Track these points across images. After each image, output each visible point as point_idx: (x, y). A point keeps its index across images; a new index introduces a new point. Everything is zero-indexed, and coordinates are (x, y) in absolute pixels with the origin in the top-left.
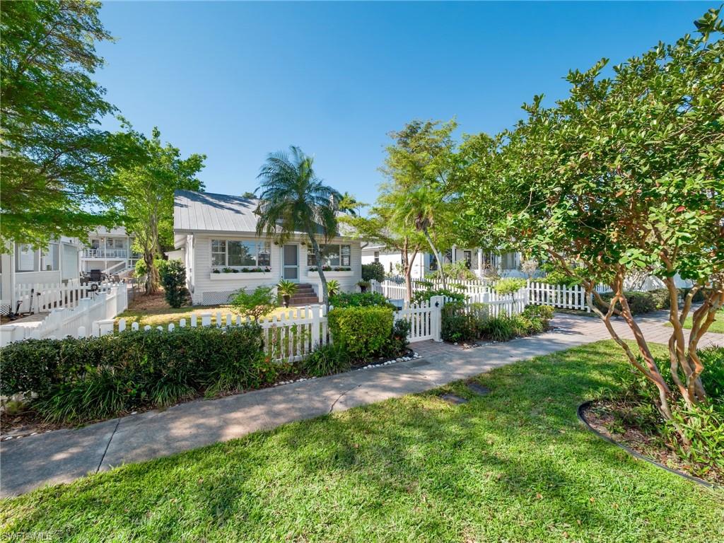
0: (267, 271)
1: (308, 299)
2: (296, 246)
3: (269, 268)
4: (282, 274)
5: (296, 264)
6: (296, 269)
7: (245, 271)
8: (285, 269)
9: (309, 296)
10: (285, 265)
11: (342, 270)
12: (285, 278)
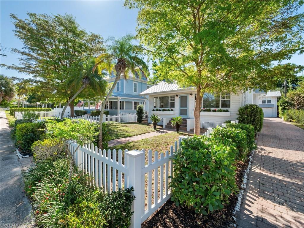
2: (187, 96)
3: (173, 109)
4: (179, 112)
5: (187, 107)
6: (187, 109)
7: (164, 110)
8: (181, 109)
10: (181, 107)
11: (220, 111)
12: (181, 115)
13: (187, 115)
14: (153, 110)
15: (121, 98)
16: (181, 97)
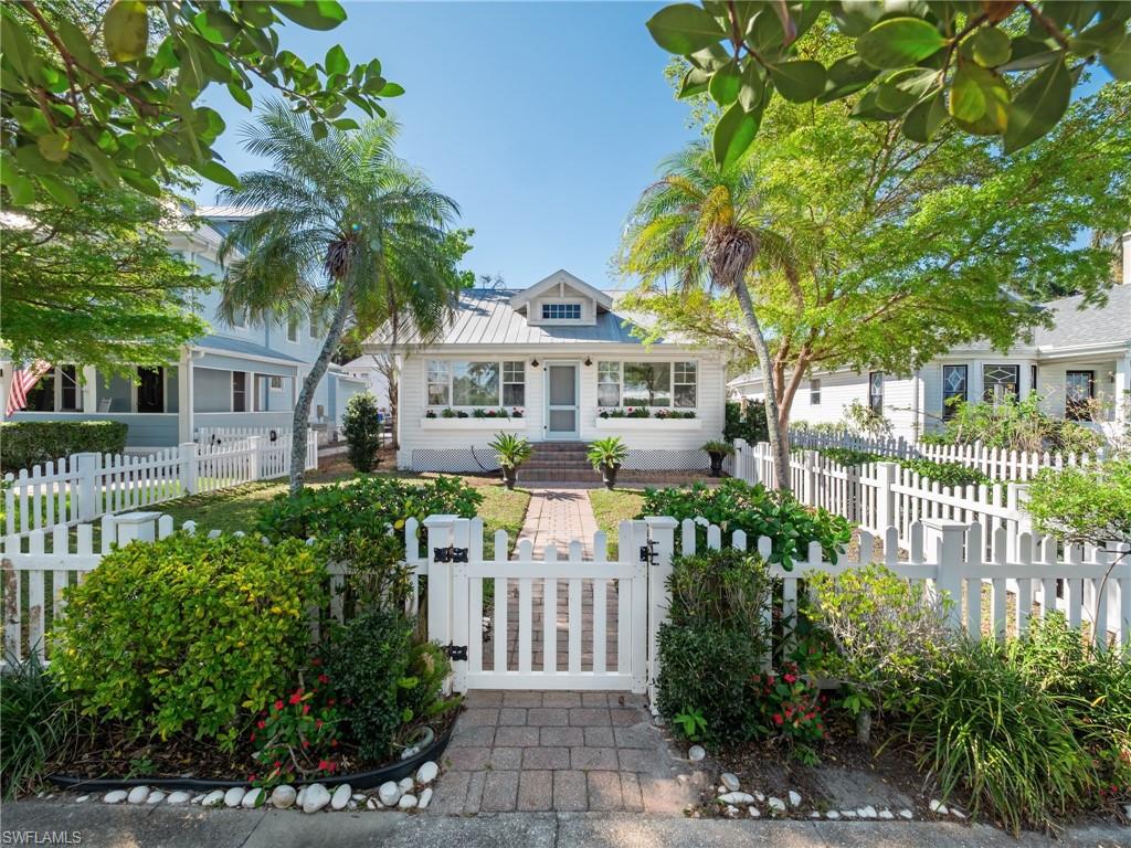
0: (517, 415)
1: (579, 474)
2: (573, 368)
3: (519, 409)
4: (545, 421)
5: (574, 404)
6: (574, 411)
7: (478, 414)
8: (552, 411)
9: (577, 466)
10: (551, 404)
11: (674, 415)
12: (551, 430)
13: (574, 430)
14: (431, 415)
15: (206, 354)
16: (552, 367)
